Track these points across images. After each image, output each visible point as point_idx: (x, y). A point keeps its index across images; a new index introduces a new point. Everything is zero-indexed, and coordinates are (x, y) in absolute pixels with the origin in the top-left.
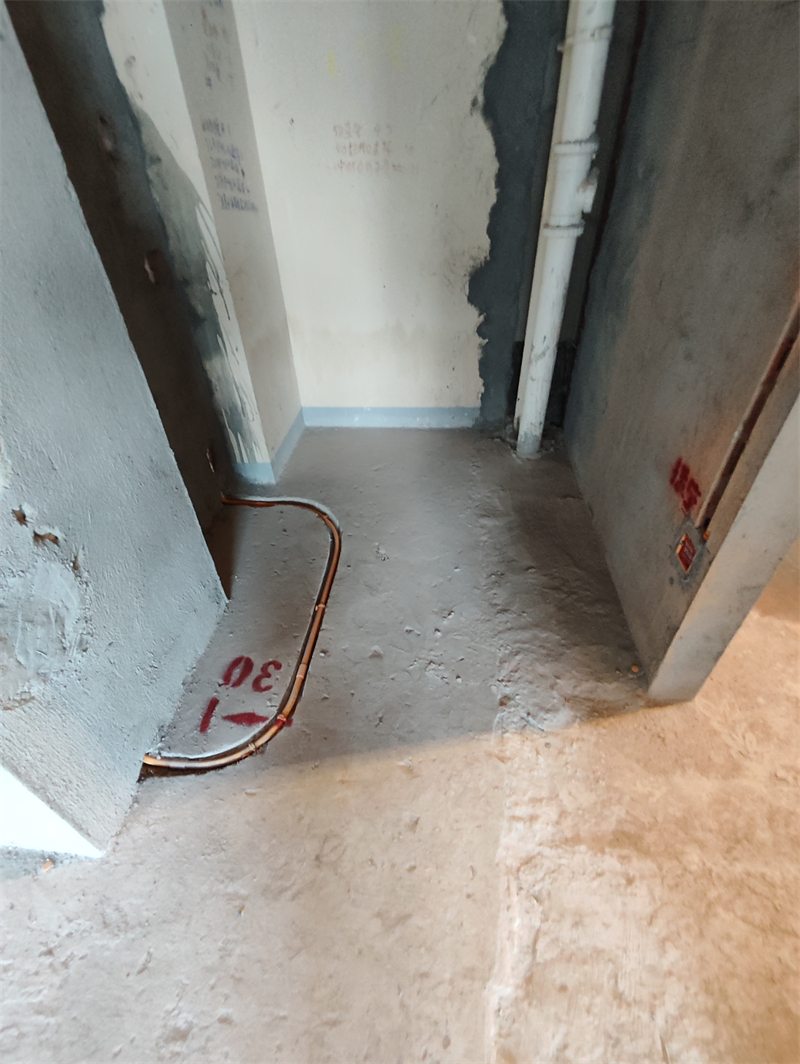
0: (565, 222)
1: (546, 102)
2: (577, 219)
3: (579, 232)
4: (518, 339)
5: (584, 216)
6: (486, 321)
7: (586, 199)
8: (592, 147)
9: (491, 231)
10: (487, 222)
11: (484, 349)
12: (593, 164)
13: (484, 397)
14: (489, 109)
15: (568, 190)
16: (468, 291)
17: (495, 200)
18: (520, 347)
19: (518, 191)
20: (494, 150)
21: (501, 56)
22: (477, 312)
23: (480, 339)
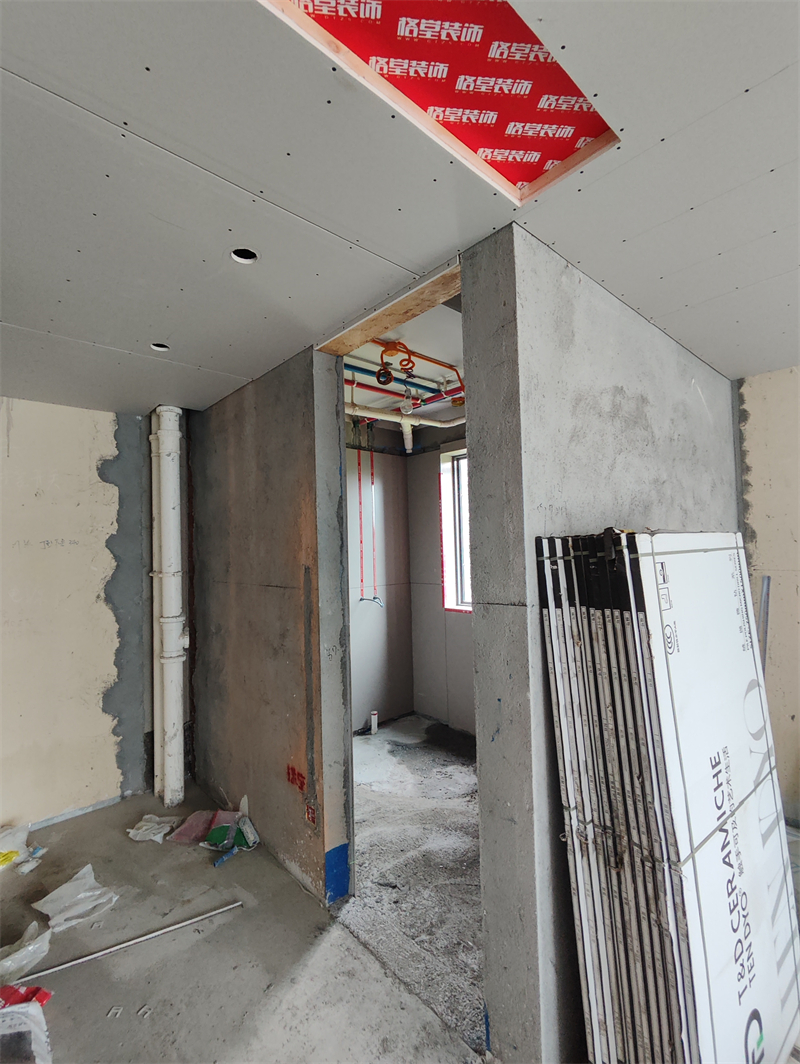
0: (174, 655)
1: (146, 595)
2: (182, 652)
3: (184, 658)
4: (148, 729)
5: (185, 649)
6: (120, 723)
7: (186, 642)
8: (183, 619)
9: (117, 663)
11: (119, 744)
12: (185, 626)
13: (123, 786)
14: (108, 600)
15: (173, 639)
16: (101, 704)
17: (118, 645)
18: (150, 736)
19: (134, 639)
20: (114, 619)
21: (114, 576)
22: (110, 719)
23: (116, 738)
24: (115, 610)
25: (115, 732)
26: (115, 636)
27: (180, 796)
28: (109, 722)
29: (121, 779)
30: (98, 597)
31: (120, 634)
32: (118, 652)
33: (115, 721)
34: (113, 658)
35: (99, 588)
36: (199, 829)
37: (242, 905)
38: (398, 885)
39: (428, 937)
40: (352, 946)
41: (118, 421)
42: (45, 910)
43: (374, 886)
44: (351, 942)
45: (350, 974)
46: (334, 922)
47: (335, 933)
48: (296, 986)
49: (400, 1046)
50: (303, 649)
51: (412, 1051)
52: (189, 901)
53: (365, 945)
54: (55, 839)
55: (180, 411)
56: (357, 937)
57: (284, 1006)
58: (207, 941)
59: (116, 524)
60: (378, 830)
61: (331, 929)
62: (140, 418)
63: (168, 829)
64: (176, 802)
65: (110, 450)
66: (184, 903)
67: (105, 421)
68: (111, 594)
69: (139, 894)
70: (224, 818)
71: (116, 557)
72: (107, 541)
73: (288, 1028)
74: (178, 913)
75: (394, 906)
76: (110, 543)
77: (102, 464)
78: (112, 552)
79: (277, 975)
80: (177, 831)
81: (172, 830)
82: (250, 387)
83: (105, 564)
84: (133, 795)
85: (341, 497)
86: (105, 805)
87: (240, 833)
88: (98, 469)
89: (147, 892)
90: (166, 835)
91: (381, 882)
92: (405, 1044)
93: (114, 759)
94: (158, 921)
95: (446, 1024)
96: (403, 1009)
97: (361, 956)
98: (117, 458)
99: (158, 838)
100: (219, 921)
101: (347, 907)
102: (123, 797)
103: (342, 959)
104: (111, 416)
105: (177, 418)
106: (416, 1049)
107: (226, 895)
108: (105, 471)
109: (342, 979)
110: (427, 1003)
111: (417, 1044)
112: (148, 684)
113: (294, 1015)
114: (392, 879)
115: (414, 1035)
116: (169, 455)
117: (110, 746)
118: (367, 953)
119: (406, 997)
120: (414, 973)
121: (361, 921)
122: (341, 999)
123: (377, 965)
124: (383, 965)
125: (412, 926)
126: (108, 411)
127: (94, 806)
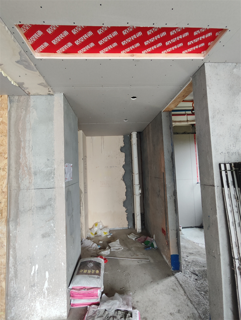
0: (138, 194)
1: (131, 180)
2: (139, 194)
3: (140, 196)
4: (133, 213)
5: (140, 193)
6: (127, 210)
7: (140, 191)
8: (139, 185)
10: (125, 194)
11: (127, 215)
12: (140, 187)
13: (128, 225)
14: (123, 180)
15: (137, 191)
16: (123, 204)
17: (126, 191)
18: (134, 214)
19: (129, 190)
20: (125, 185)
21: (124, 174)
22: (125, 208)
23: (126, 213)
24: (125, 182)
25: (126, 212)
27: (140, 231)
28: (124, 209)
29: (128, 223)
30: (121, 179)
31: (126, 188)
32: (126, 192)
35: (121, 177)
36: (143, 240)
37: (149, 261)
38: (198, 275)
39: (204, 293)
40: (177, 284)
41: (124, 137)
42: (110, 245)
43: (190, 272)
44: (176, 282)
45: (174, 290)
46: (173, 276)
47: (172, 278)
48: (158, 285)
49: (183, 314)
50: (163, 196)
51: (187, 317)
52: (138, 255)
53: (181, 285)
54: (114, 233)
55: (136, 133)
56: (179, 282)
57: (154, 288)
58: (140, 265)
59: (124, 162)
60: (196, 257)
61: (172, 277)
62: (129, 136)
63: (136, 238)
64: (139, 232)
65: (122, 144)
66: (136, 255)
67: (121, 138)
68: (124, 178)
69: (128, 250)
70: (149, 239)
71: (125, 170)
72: (123, 166)
73: (154, 293)
74: (135, 257)
75: (195, 280)
76: (123, 167)
79: (154, 280)
80: (138, 239)
81: (137, 238)
82: (150, 124)
83: (122, 172)
84: (131, 228)
85: (172, 152)
86: (125, 229)
87: (152, 244)
88: (120, 149)
89: (129, 250)
90: (135, 239)
91: (193, 272)
92: (185, 314)
93: (126, 218)
94: (130, 257)
95: (200, 317)
96: (188, 306)
97: (179, 287)
98: (124, 146)
99: (134, 239)
100: (143, 262)
101: (178, 273)
102: (128, 228)
103: (173, 285)
104: (122, 136)
105: (136, 135)
106: (188, 317)
107: (146, 257)
108: (122, 150)
109: (172, 290)
110: (196, 308)
111: (189, 316)
112: (133, 201)
113: (156, 291)
114: (197, 273)
115: (189, 314)
116: (134, 144)
117: (125, 215)
118: (181, 287)
119: (189, 304)
120: (194, 299)
121: (181, 279)
122: (170, 294)
123: (183, 292)
124: (185, 292)
125: (200, 288)
126: (122, 135)
127: (122, 228)
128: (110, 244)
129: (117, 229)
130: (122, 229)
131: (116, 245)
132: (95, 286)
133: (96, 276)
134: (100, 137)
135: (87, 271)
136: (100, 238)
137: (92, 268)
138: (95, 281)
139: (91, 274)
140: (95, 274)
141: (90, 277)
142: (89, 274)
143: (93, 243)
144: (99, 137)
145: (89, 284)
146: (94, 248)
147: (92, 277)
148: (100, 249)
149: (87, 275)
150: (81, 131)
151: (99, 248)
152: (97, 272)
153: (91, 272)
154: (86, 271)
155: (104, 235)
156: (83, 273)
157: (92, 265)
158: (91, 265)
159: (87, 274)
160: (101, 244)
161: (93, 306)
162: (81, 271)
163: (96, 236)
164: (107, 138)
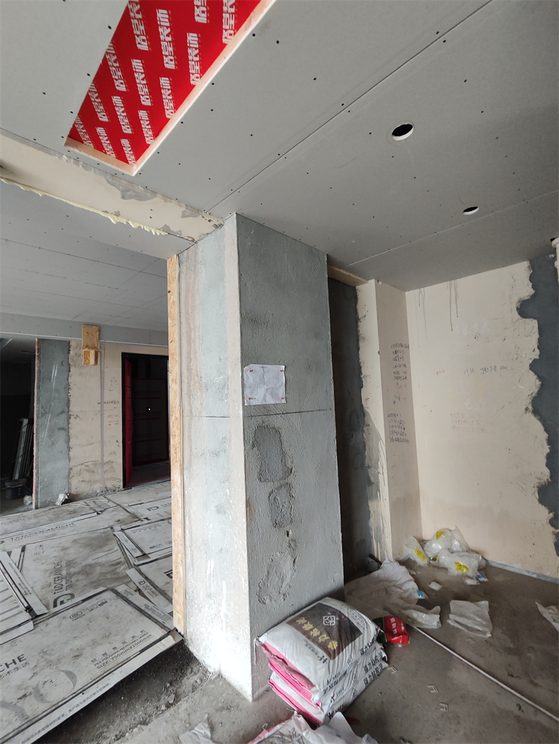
9: (548, 466)
14: (536, 412)
16: (537, 496)
17: (548, 451)
20: (542, 428)
21: (539, 393)
22: (547, 511)
23: (553, 529)
24: (543, 421)
25: (552, 522)
26: (546, 444)
28: (544, 513)
30: (527, 409)
31: (550, 441)
32: (549, 457)
33: (551, 515)
34: (545, 461)
35: (527, 402)
41: (532, 266)
42: (452, 607)
52: (536, 685)
54: (498, 578)
59: (537, 351)
62: (552, 255)
65: (527, 291)
66: (532, 682)
67: (520, 271)
68: (538, 408)
69: (510, 648)
71: (539, 377)
72: (531, 365)
74: (523, 683)
76: (534, 366)
77: (521, 305)
78: (536, 374)
83: (530, 384)
88: (517, 309)
89: (517, 652)
94: (503, 674)
98: (533, 296)
104: (526, 264)
108: (524, 309)
117: (548, 533)
126: (524, 261)
127: (538, 575)
128: (454, 605)
129: (518, 571)
130: (535, 576)
131: (472, 616)
132: (305, 674)
133: (322, 653)
134: (445, 283)
135: (312, 630)
136: (441, 576)
137: (328, 630)
138: (312, 662)
139: (315, 640)
140: (324, 646)
141: (307, 645)
142: (309, 637)
143: (411, 578)
144: (443, 286)
145: (296, 658)
146: (405, 591)
147: (310, 648)
148: (420, 602)
149: (304, 637)
150: (372, 282)
151: (419, 600)
152: (333, 645)
153: (318, 636)
154: (311, 626)
155: (454, 571)
156: (299, 628)
157: (333, 621)
158: (331, 622)
159: (306, 633)
160: (433, 590)
161: (301, 719)
162: (303, 621)
163: (435, 566)
164: (468, 284)
